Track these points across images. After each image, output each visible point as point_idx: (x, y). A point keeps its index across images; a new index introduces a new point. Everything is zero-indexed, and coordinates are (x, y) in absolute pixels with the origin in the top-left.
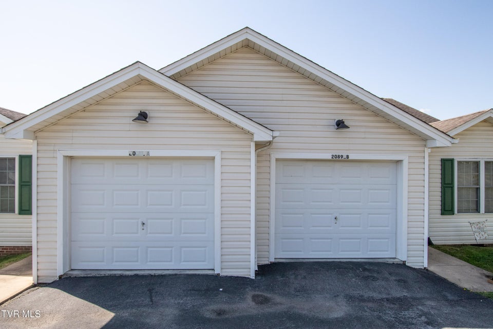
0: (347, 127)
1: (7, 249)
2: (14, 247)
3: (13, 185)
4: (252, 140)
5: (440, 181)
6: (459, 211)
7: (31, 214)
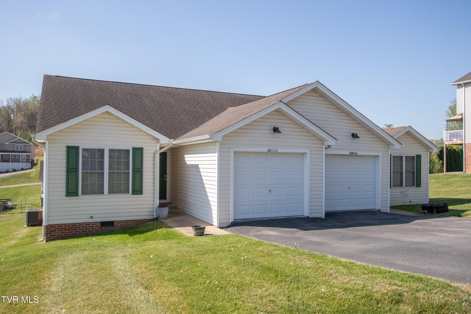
0: (358, 137)
1: (121, 223)
3: (128, 171)
4: (323, 144)
6: (393, 186)
7: (142, 194)
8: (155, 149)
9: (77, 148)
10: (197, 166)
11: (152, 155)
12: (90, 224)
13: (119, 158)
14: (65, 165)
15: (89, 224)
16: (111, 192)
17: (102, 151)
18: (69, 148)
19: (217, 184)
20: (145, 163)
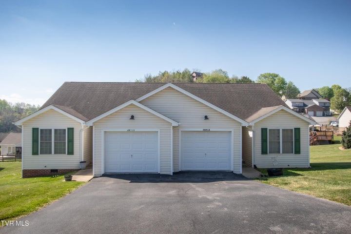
0: (209, 119)
3: (65, 141)
4: (171, 125)
5: (261, 138)
6: (270, 153)
9: (37, 129)
13: (60, 134)
14: (32, 138)
15: (44, 170)
16: (55, 153)
17: (50, 130)
18: (34, 129)
20: (75, 136)
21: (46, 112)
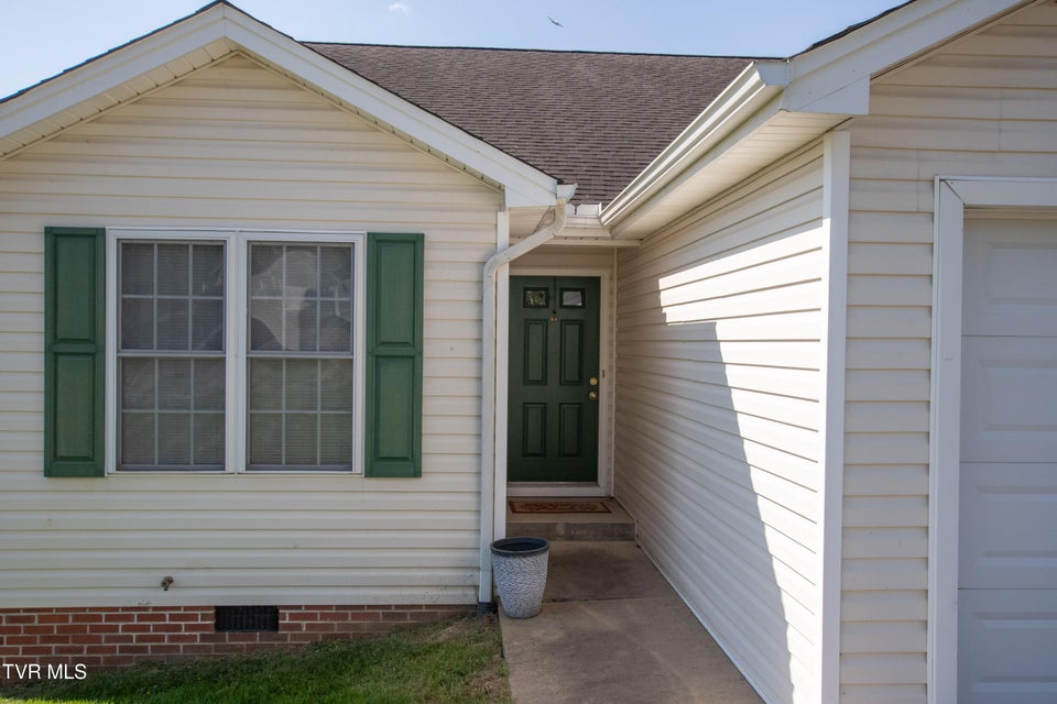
1: (313, 617)
2: (338, 607)
7: (417, 473)
8: (487, 238)
9: (93, 238)
10: (704, 334)
11: (472, 274)
12: (162, 618)
14: (39, 323)
15: (157, 613)
17: (212, 252)
18: (56, 239)
19: (822, 395)
20: (430, 312)
21: (178, 81)
